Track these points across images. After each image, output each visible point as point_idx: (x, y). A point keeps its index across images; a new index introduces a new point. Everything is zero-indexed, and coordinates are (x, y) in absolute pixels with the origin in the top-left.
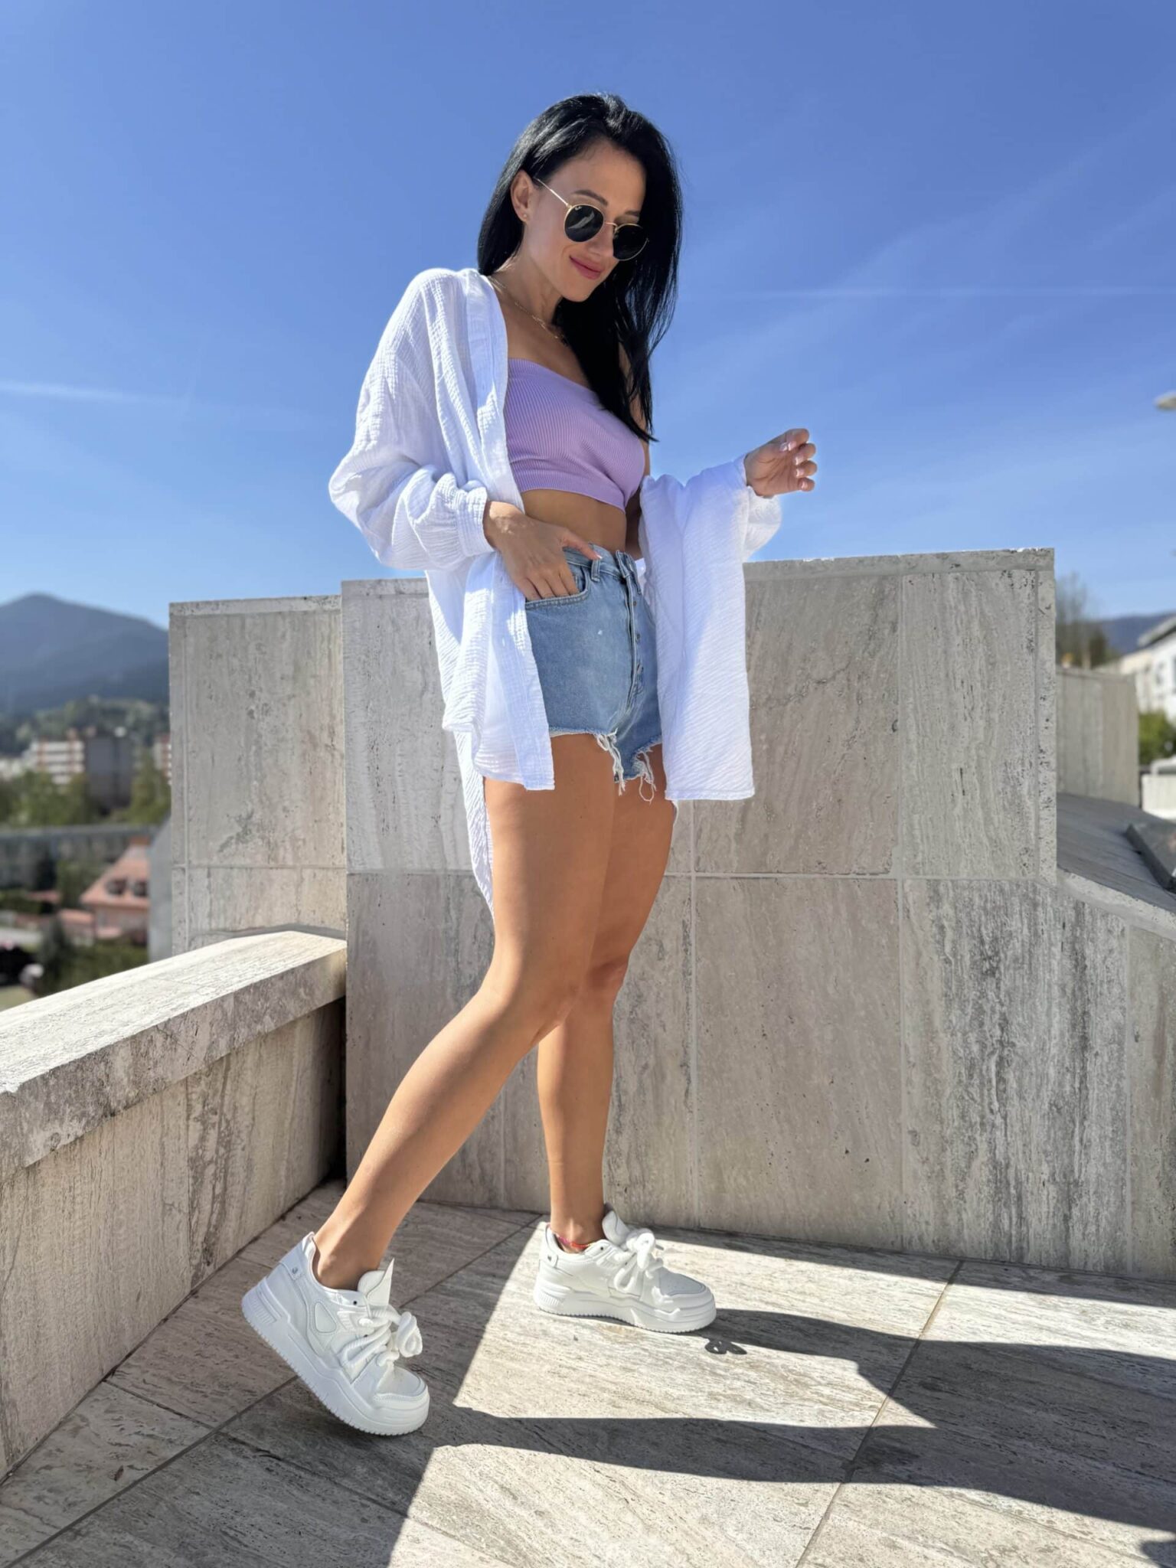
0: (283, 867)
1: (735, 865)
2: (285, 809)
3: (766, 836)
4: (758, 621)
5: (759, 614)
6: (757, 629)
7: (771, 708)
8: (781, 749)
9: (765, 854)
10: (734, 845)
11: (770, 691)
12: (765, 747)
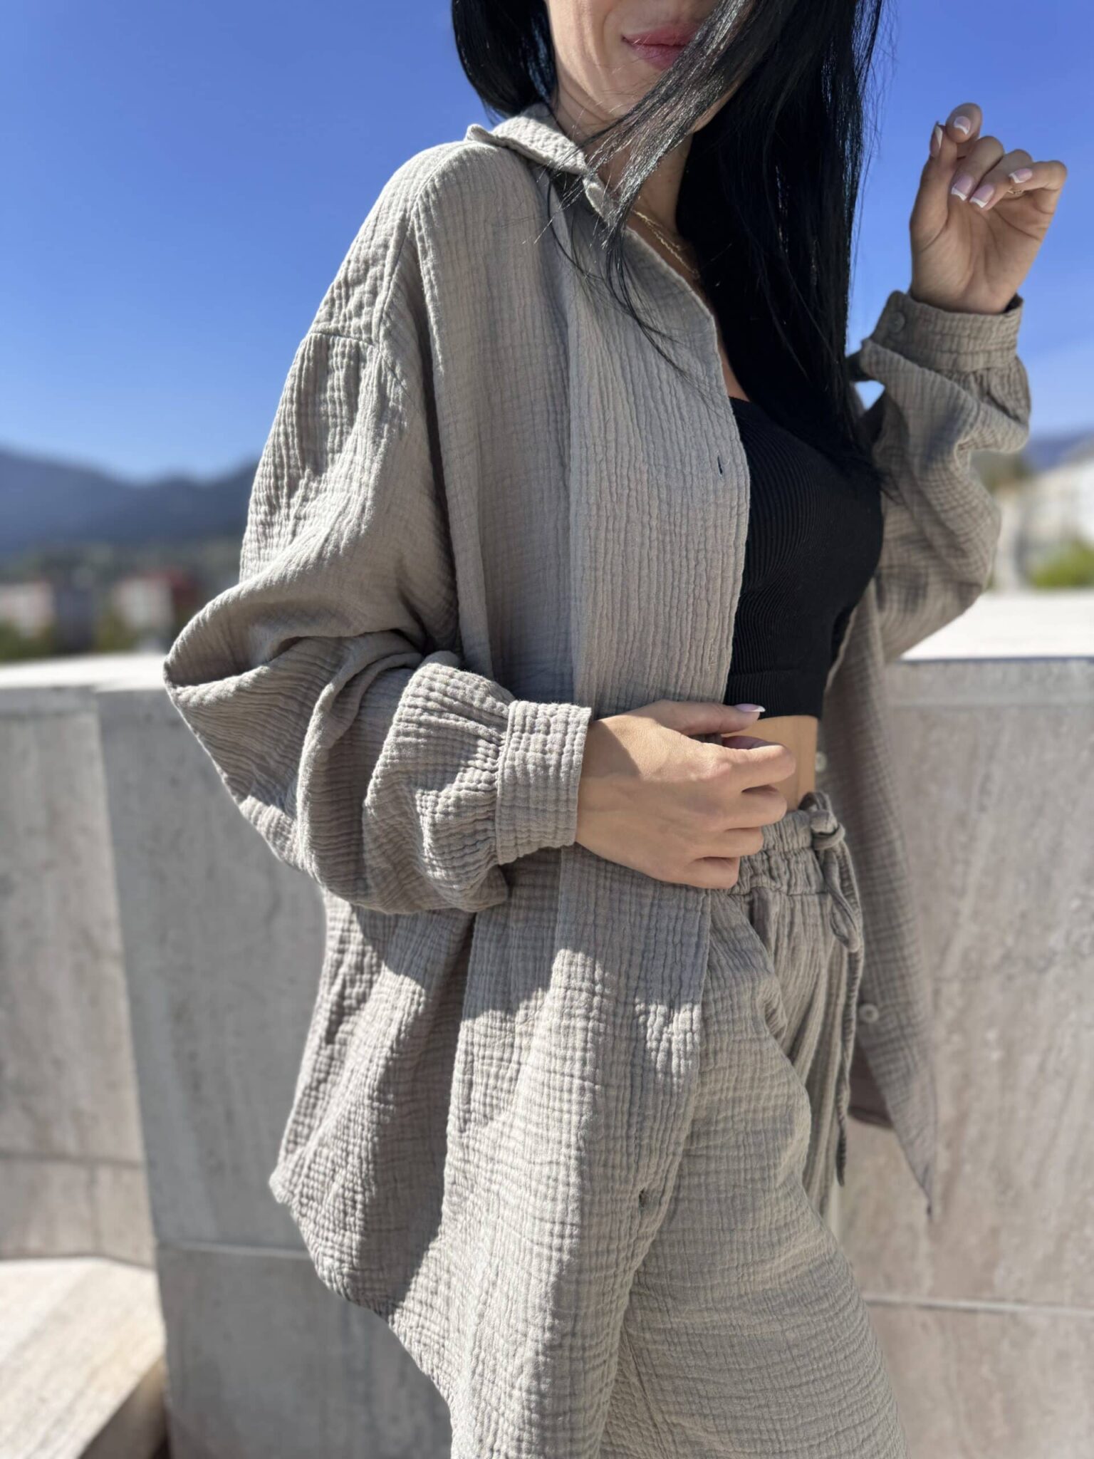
0: (62, 1159)
1: (928, 1283)
2: (56, 1062)
3: (995, 1232)
8: (1031, 1062)
9: (990, 1265)
10: (924, 1246)
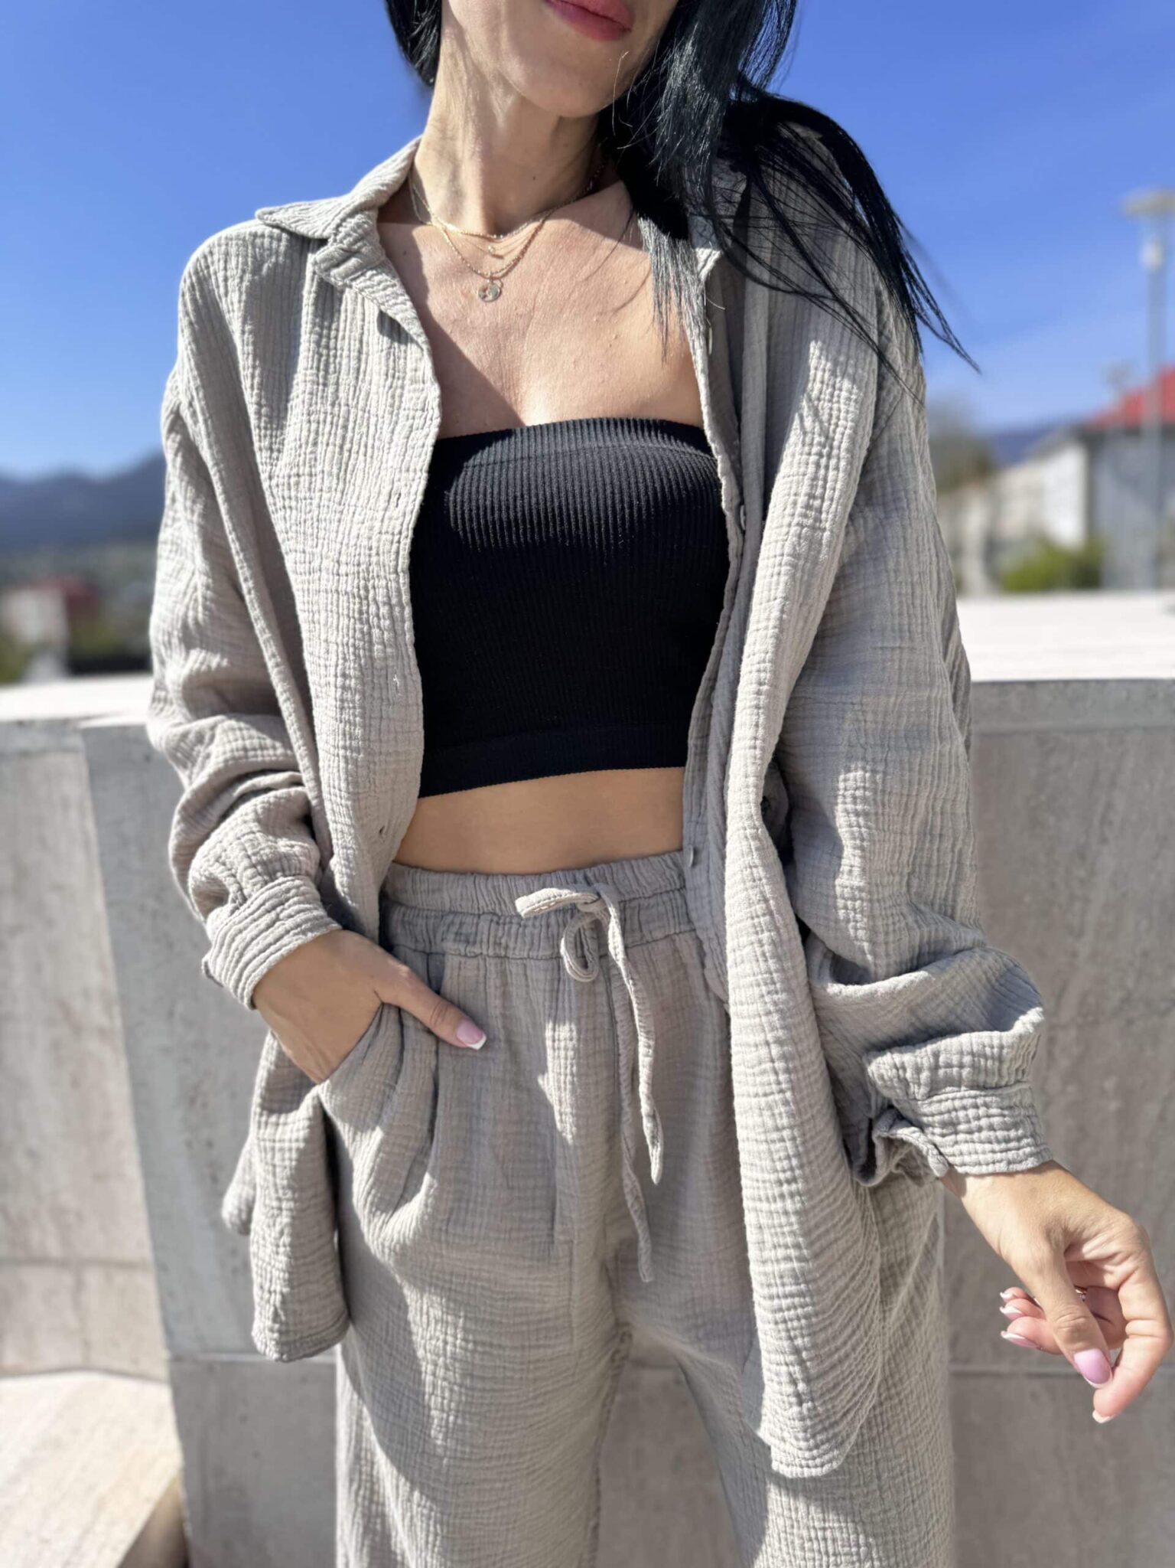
0: (41, 1261)
2: (32, 1154)
4: (1105, 821)
5: (1109, 806)
6: (1104, 840)
7: (1130, 1022)
8: (1152, 1110)
11: (1130, 983)
12: (1113, 1106)
